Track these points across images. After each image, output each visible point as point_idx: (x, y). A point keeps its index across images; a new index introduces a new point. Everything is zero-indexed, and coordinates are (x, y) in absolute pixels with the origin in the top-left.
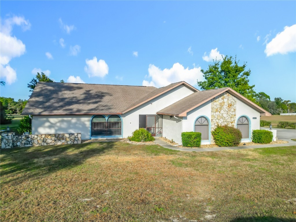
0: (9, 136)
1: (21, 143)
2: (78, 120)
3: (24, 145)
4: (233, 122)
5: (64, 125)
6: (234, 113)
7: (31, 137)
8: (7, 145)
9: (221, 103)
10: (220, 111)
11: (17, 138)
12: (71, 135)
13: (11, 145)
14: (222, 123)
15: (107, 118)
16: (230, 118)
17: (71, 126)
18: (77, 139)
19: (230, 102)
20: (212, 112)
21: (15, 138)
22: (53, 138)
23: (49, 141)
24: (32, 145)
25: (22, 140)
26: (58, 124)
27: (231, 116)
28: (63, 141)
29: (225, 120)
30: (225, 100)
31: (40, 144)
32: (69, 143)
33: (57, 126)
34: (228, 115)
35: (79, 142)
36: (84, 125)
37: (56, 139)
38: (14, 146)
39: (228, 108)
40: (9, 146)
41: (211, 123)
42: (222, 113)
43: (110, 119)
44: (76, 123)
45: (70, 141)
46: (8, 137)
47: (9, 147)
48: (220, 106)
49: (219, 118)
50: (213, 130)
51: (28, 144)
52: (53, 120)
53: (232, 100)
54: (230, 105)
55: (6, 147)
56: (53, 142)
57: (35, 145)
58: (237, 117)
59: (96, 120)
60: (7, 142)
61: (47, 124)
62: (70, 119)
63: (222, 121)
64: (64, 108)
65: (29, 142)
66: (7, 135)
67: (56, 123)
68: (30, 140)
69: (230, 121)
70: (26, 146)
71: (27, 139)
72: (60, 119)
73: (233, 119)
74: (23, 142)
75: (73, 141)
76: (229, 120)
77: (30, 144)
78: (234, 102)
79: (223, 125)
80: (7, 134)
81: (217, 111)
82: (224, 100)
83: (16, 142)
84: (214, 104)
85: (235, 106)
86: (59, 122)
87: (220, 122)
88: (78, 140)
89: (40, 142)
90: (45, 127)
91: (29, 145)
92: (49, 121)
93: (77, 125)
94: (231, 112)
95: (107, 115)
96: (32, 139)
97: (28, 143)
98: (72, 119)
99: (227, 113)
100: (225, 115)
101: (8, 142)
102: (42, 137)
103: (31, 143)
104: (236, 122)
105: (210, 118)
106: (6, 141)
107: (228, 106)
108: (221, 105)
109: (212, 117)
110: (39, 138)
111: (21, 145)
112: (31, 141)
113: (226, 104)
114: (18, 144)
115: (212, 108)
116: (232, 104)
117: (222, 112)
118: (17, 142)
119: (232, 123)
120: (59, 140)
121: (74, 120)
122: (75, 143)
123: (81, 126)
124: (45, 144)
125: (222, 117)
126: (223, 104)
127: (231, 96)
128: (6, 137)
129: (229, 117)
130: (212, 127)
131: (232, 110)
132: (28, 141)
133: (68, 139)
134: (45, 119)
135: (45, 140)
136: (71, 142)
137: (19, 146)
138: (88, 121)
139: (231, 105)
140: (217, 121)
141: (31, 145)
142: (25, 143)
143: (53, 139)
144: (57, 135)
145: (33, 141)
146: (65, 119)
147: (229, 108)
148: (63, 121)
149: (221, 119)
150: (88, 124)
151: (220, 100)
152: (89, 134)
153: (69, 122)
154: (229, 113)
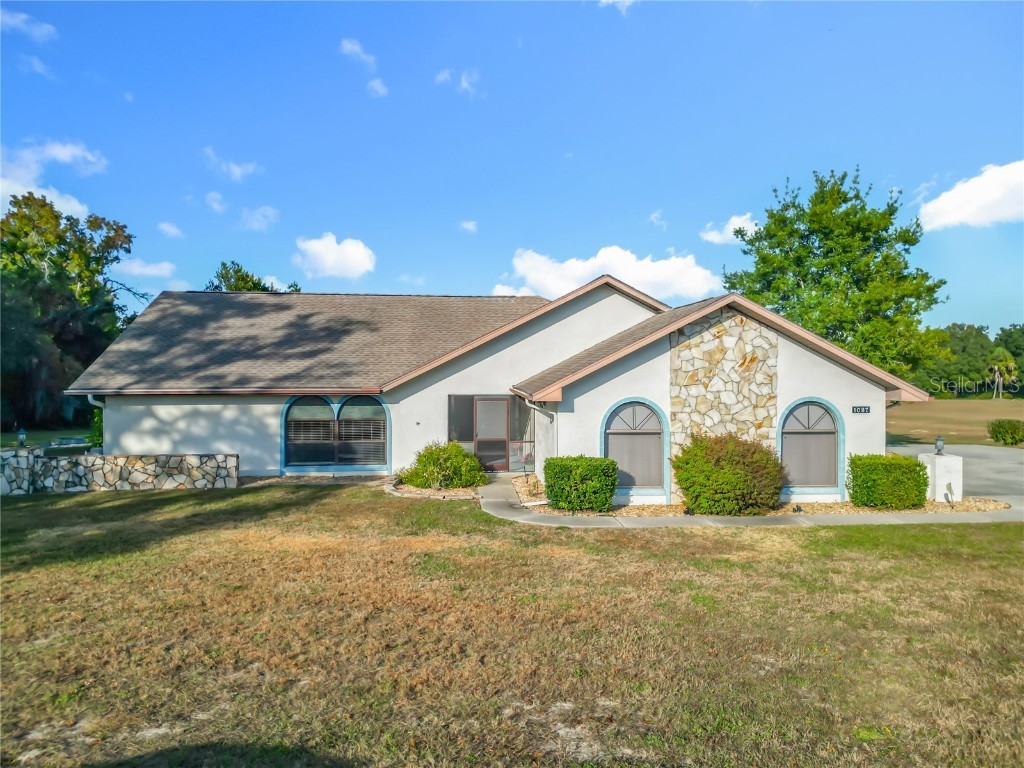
0: (19, 459)
1: (57, 481)
2: (244, 412)
3: (66, 487)
4: (765, 423)
5: (200, 428)
6: (765, 390)
7: (84, 463)
8: (14, 485)
9: (710, 354)
10: (706, 380)
11: (44, 464)
12: (205, 460)
13: (25, 485)
14: (713, 426)
15: (336, 407)
16: (750, 409)
17: (222, 431)
18: (223, 473)
19: (749, 349)
20: (671, 383)
21: (40, 465)
22: (151, 468)
23: (138, 477)
24: (87, 486)
25: (60, 473)
26: (182, 425)
27: (754, 402)
28: (182, 479)
29: (729, 418)
30: (729, 342)
31: (111, 486)
32: (200, 484)
33: (179, 431)
34: (741, 398)
35: (232, 484)
36: (261, 428)
37: (159, 470)
38: (35, 489)
39: (740, 370)
40: (20, 488)
41: (669, 427)
42: (714, 389)
43: (347, 409)
44: (235, 422)
45: (204, 478)
46: (18, 462)
47: (21, 492)
48: (707, 364)
49: (703, 408)
50: (676, 451)
51: (76, 485)
52: (165, 411)
53: (759, 342)
54: (749, 362)
55: (12, 491)
56: (150, 480)
57: (97, 488)
58: (783, 405)
59: (301, 413)
60: (14, 477)
61: (148, 424)
62: (216, 407)
63: (717, 418)
64: (201, 374)
65: (81, 478)
66: (16, 456)
67: (176, 420)
68: (81, 473)
69: (752, 419)
70: (70, 490)
71: (74, 470)
72: (187, 408)
73: (761, 413)
74: (63, 478)
75: (211, 478)
76: (747, 415)
77: (82, 485)
78: (767, 346)
79: (720, 432)
80: (14, 453)
81: (694, 380)
82: (721, 341)
83: (42, 478)
84: (679, 356)
85: (770, 362)
86: (185, 416)
87: (709, 422)
88: (228, 476)
89: (111, 478)
90: (142, 433)
91: (78, 489)
92: (153, 415)
93: (239, 428)
94: (753, 387)
95: (335, 395)
96: (90, 470)
97: (77, 480)
98: (223, 409)
99: (736, 391)
100: (728, 398)
101: (18, 476)
102: (116, 465)
103: (85, 483)
104: (777, 422)
105: (665, 408)
106: (13, 474)
107: (743, 364)
108: (713, 361)
109: (673, 404)
110: (107, 468)
111: (57, 487)
112: (85, 474)
113: (730, 355)
114: (49, 482)
115: (675, 371)
116: (759, 354)
117: (717, 384)
118: (45, 478)
119: (759, 426)
120: (170, 475)
121: (230, 412)
122: (220, 484)
123: (250, 432)
124: (127, 487)
125: (717, 404)
126: (718, 356)
127: (754, 325)
128: (13, 461)
129: (746, 403)
130: (675, 441)
131: (760, 377)
132: (77, 475)
133: (196, 473)
134: (141, 408)
135: (125, 474)
136: (204, 482)
137: (49, 490)
138: (275, 414)
139: (752, 360)
140: (696, 418)
141: (84, 489)
142: (67, 482)
143: (149, 472)
144: (163, 458)
145: (89, 476)
146: (203, 407)
147: (748, 369)
148: (195, 414)
149: (711, 413)
150: (275, 424)
151: (707, 340)
152: (279, 457)
153: (214, 417)
154: (745, 391)
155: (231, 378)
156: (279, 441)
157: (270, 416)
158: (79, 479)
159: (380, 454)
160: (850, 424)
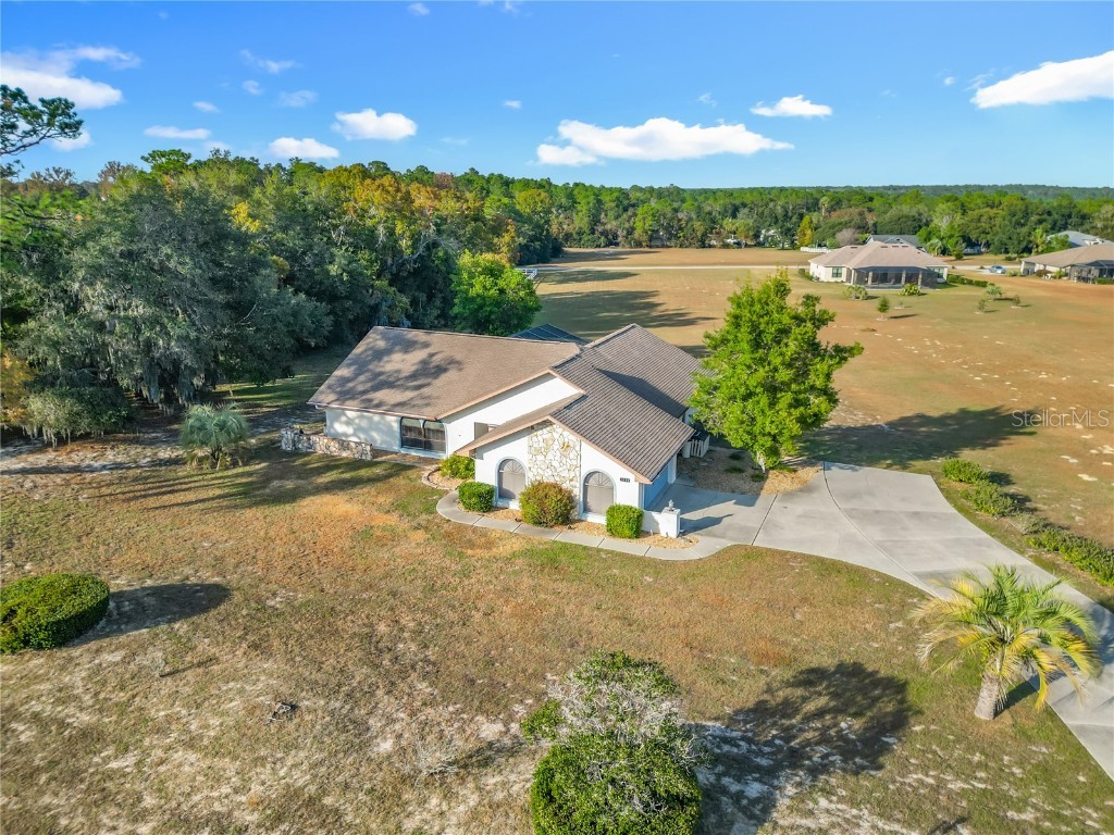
1: (303, 446)
2: (383, 418)
3: (306, 449)
5: (364, 424)
6: (575, 463)
7: (312, 439)
8: (287, 446)
9: (546, 440)
10: (545, 453)
11: (298, 437)
12: (358, 445)
13: (291, 446)
14: (548, 478)
15: (422, 422)
16: (566, 471)
17: (374, 426)
18: (365, 452)
19: (566, 440)
23: (333, 449)
24: (314, 450)
25: (304, 442)
26: (357, 421)
27: (569, 468)
28: (349, 452)
29: (556, 474)
30: (556, 436)
31: (323, 451)
32: (356, 457)
33: (356, 424)
34: (562, 465)
35: (369, 458)
36: (390, 427)
37: (341, 446)
38: (295, 449)
39: (562, 450)
40: (289, 447)
44: (379, 423)
45: (358, 453)
46: (287, 436)
47: (290, 449)
48: (545, 445)
49: (542, 467)
50: (525, 489)
51: (310, 449)
53: (571, 437)
54: (566, 447)
56: (337, 451)
57: (318, 451)
58: (584, 472)
59: (406, 424)
61: (344, 419)
62: (370, 415)
63: (550, 473)
64: (364, 397)
66: (286, 433)
67: (355, 419)
69: (567, 476)
70: (308, 451)
71: (309, 442)
72: (359, 413)
73: (572, 474)
74: (305, 445)
76: (565, 474)
77: (312, 449)
78: (575, 441)
79: (552, 480)
81: (539, 453)
82: (552, 435)
83: (298, 444)
84: (530, 440)
85: (577, 449)
86: (358, 417)
87: (546, 475)
88: (367, 454)
89: (323, 448)
90: (341, 423)
91: (311, 451)
92: (345, 415)
93: (381, 426)
94: (568, 460)
96: (315, 443)
99: (559, 461)
100: (556, 464)
101: (288, 442)
102: (324, 442)
104: (581, 480)
105: (526, 464)
106: (286, 441)
107: (563, 447)
108: (548, 444)
109: (529, 463)
111: (303, 449)
112: (313, 445)
113: (556, 442)
115: (530, 446)
116: (572, 444)
117: (550, 456)
119: (572, 480)
120: (345, 450)
122: (364, 458)
123: (385, 429)
124: (329, 453)
125: (550, 466)
126: (551, 442)
129: (565, 468)
130: (529, 480)
131: (571, 456)
132: (310, 444)
133: (354, 451)
136: (358, 455)
137: (300, 449)
138: (395, 421)
140: (540, 471)
142: (307, 447)
144: (342, 442)
145: (315, 446)
146: (365, 414)
147: (565, 450)
148: (362, 417)
149: (548, 470)
150: (396, 426)
151: (544, 433)
152: (398, 442)
153: (370, 419)
154: (564, 461)
155: (375, 402)
156: (398, 435)
157: (393, 421)
158: (311, 446)
159: (443, 448)
160: (620, 486)
